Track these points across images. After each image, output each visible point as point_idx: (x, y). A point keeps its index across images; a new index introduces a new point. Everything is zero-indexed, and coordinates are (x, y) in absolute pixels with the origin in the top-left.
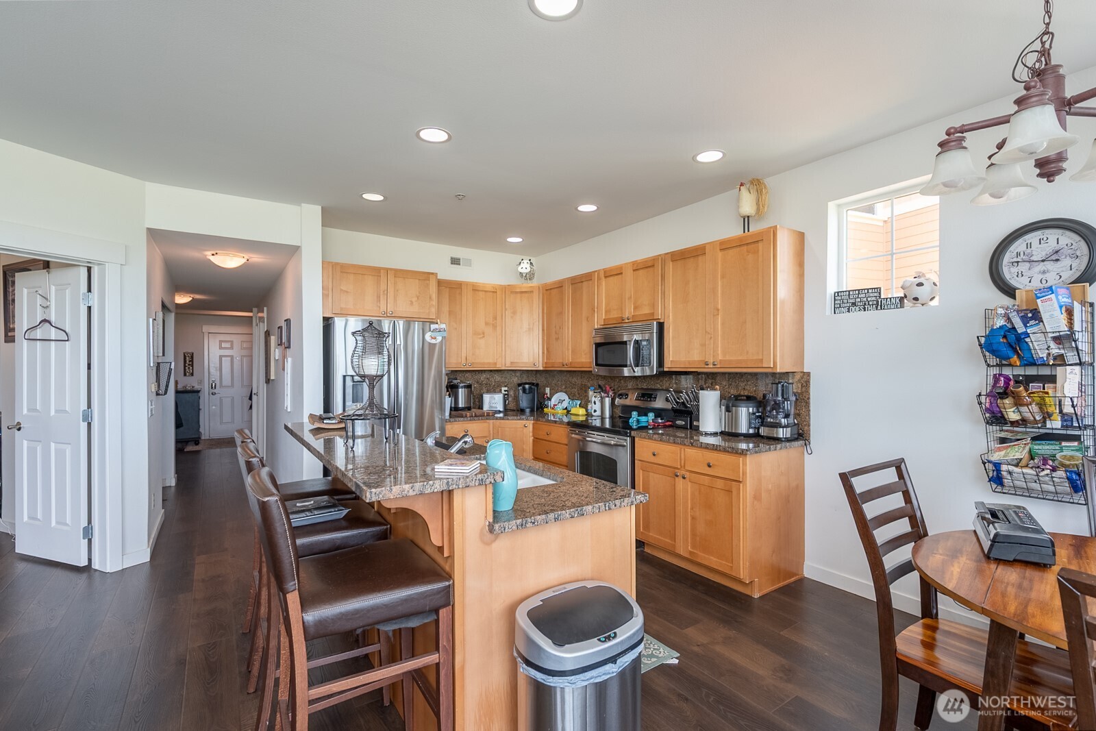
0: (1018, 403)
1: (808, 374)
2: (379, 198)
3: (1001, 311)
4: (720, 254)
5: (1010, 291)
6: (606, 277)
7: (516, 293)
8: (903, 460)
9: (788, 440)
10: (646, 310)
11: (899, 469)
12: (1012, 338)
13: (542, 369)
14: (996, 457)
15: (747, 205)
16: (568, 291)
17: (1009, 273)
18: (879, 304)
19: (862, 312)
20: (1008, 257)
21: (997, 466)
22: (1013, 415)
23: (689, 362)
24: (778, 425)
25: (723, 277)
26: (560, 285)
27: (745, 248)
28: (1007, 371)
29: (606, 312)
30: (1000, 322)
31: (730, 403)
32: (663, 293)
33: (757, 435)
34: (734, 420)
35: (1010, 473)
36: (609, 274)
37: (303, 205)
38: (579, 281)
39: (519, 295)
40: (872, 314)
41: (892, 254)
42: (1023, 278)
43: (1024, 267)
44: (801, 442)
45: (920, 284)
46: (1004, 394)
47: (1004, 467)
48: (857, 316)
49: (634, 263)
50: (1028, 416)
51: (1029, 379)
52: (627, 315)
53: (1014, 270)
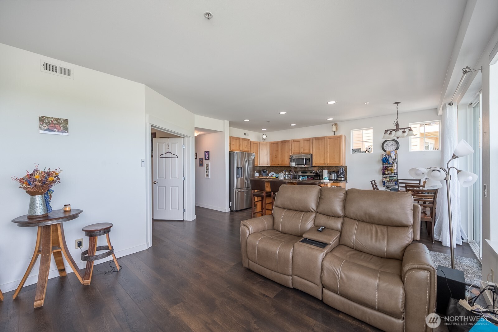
0: (388, 170)
1: (347, 166)
2: (249, 120)
3: (384, 155)
4: (328, 139)
5: (385, 151)
6: (294, 142)
7: (262, 144)
8: (375, 180)
9: (344, 180)
10: (307, 151)
11: (375, 181)
12: (387, 160)
13: (269, 165)
14: (384, 180)
15: (334, 129)
16: (280, 145)
17: (385, 148)
18: (361, 152)
19: (357, 154)
20: (385, 145)
21: (384, 182)
22: (387, 173)
23: (320, 164)
24: (342, 177)
25: (329, 145)
26: (277, 143)
27: (335, 139)
28: (384, 165)
29: (294, 151)
30: (384, 157)
31: (330, 173)
32: (313, 147)
33: (337, 180)
34: (332, 177)
35: (386, 183)
36: (294, 141)
37: (225, 121)
38: (283, 142)
39: (263, 145)
40: (360, 154)
41: (363, 142)
42: (388, 149)
43: (387, 147)
44: (345, 181)
45: (369, 149)
46: (385, 169)
47: (386, 182)
48: (356, 154)
49: (303, 139)
50: (389, 173)
51: (389, 166)
52: (301, 152)
53: (386, 147)
